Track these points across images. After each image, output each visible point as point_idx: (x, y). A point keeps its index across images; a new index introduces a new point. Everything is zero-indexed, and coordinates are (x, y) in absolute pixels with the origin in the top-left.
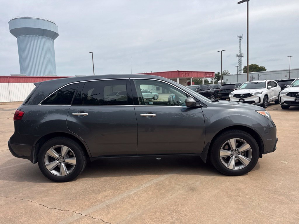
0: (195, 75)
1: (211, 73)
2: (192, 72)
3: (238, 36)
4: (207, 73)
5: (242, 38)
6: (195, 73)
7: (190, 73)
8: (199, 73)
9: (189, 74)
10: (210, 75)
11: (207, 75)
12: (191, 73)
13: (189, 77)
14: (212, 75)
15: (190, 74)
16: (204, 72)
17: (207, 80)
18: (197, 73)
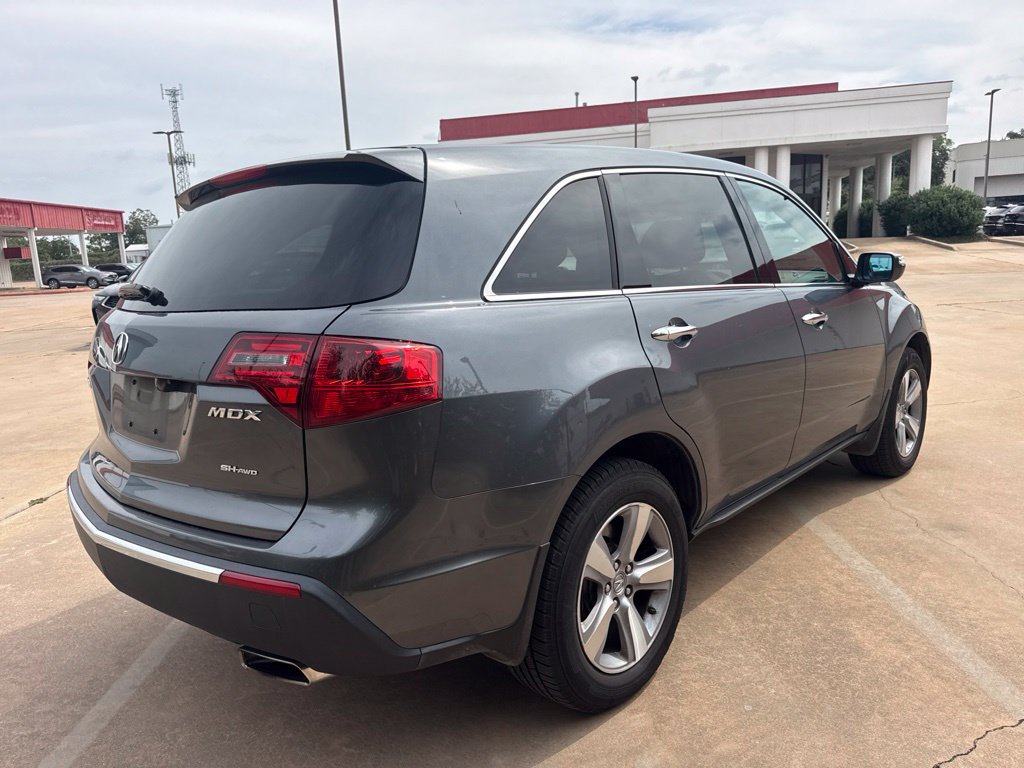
0: (46, 220)
1: (113, 215)
2: (29, 204)
3: (165, 88)
4: (95, 214)
5: (179, 98)
6: (44, 211)
7: (21, 208)
8: (61, 211)
9: (17, 213)
10: (105, 220)
11: (96, 222)
12: (28, 208)
13: (20, 225)
14: (113, 223)
15: (24, 212)
16: (81, 209)
17: (68, 241)
18: (51, 210)
